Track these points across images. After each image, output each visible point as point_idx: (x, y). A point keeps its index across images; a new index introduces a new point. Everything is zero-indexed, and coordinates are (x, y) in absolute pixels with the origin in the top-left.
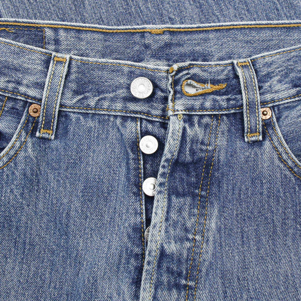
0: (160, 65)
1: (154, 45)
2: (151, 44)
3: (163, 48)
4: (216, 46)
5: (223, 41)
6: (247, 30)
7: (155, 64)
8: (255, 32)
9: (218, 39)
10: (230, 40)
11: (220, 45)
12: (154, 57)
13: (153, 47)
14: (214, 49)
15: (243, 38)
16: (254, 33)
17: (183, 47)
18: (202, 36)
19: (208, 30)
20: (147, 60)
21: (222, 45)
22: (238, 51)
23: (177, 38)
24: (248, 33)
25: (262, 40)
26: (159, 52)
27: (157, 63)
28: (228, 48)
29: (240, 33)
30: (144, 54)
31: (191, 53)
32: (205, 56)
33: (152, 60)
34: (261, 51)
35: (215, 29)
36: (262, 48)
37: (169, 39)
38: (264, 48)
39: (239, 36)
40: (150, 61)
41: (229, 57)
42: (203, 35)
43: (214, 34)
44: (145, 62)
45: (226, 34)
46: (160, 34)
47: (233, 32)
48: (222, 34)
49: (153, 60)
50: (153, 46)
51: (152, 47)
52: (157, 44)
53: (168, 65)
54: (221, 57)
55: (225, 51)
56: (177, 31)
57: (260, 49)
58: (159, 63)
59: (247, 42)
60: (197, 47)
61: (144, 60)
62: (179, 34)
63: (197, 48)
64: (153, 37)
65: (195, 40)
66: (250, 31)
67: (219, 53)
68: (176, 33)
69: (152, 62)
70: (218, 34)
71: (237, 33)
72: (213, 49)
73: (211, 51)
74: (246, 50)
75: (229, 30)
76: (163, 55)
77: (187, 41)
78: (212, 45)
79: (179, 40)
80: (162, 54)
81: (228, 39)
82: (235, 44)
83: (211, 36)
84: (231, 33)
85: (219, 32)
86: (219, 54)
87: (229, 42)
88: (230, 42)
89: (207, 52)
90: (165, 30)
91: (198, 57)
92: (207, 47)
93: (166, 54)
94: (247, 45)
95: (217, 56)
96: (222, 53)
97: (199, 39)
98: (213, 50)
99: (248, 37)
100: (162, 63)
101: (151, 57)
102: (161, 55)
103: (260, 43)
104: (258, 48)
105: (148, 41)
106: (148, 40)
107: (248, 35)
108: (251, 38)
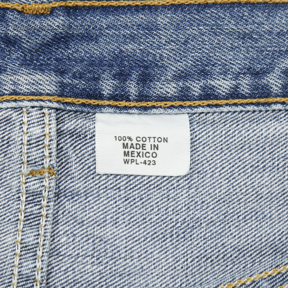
0: (41, 82)
1: (28, 42)
2: (21, 38)
3: (49, 45)
4: (173, 46)
5: (188, 32)
6: (245, 9)
7: (30, 80)
8: (262, 14)
9: (178, 28)
10: (205, 31)
11: (182, 43)
12: (29, 65)
13: (25, 46)
14: (168, 52)
15: (234, 27)
16: (260, 16)
17: (96, 42)
18: (142, 18)
19: (154, 5)
20: (13, 72)
21: (186, 42)
22: (223, 57)
23: (82, 22)
24: (247, 14)
25: (279, 33)
26: (40, 55)
27: (35, 79)
28: (200, 49)
29: (228, 15)
30: (6, 59)
31: (116, 58)
32: (146, 67)
33: (25, 70)
34: (275, 58)
35: (171, 4)
36: (277, 52)
37: (63, 25)
38: (282, 51)
39: (226, 22)
40: (19, 74)
41: (202, 71)
42: (144, 18)
43: (169, 15)
44: (7, 74)
45: (197, 17)
46: (43, 14)
47: (212, 12)
48: (188, 16)
49: (27, 71)
50: (25, 44)
51: (23, 45)
52: (37, 39)
53: (60, 83)
54: (183, 73)
55: (193, 57)
56: (84, 6)
57: (273, 54)
58: (40, 78)
59: (244, 37)
60: (129, 45)
61: (5, 70)
62: (88, 13)
63: (130, 47)
64: (26, 22)
65: (126, 27)
66: (252, 11)
67: (178, 61)
68: (80, 9)
69: (24, 76)
70: (179, 16)
71: (221, 15)
72: (166, 51)
73: (161, 55)
74: (240, 55)
75: (205, 7)
76: (49, 62)
77: (106, 29)
78: (164, 42)
79: (89, 26)
80: (48, 59)
81: (202, 28)
82: (216, 41)
83: (162, 19)
84: (209, 15)
85: (182, 10)
86: (179, 64)
87: (203, 35)
88: (204, 37)
89: (150, 58)
90: (54, 6)
91: (131, 68)
92: (151, 45)
93: (57, 60)
94: (243, 43)
95: (173, 68)
96: (185, 63)
97: (134, 25)
98: (165, 55)
99: (247, 25)
100: (48, 78)
101: (21, 65)
102: (44, 61)
103: (274, 38)
104: (269, 51)
105: (15, 32)
106: (15, 30)
107: (246, 20)
108: (253, 27)
